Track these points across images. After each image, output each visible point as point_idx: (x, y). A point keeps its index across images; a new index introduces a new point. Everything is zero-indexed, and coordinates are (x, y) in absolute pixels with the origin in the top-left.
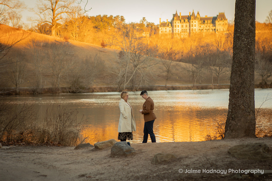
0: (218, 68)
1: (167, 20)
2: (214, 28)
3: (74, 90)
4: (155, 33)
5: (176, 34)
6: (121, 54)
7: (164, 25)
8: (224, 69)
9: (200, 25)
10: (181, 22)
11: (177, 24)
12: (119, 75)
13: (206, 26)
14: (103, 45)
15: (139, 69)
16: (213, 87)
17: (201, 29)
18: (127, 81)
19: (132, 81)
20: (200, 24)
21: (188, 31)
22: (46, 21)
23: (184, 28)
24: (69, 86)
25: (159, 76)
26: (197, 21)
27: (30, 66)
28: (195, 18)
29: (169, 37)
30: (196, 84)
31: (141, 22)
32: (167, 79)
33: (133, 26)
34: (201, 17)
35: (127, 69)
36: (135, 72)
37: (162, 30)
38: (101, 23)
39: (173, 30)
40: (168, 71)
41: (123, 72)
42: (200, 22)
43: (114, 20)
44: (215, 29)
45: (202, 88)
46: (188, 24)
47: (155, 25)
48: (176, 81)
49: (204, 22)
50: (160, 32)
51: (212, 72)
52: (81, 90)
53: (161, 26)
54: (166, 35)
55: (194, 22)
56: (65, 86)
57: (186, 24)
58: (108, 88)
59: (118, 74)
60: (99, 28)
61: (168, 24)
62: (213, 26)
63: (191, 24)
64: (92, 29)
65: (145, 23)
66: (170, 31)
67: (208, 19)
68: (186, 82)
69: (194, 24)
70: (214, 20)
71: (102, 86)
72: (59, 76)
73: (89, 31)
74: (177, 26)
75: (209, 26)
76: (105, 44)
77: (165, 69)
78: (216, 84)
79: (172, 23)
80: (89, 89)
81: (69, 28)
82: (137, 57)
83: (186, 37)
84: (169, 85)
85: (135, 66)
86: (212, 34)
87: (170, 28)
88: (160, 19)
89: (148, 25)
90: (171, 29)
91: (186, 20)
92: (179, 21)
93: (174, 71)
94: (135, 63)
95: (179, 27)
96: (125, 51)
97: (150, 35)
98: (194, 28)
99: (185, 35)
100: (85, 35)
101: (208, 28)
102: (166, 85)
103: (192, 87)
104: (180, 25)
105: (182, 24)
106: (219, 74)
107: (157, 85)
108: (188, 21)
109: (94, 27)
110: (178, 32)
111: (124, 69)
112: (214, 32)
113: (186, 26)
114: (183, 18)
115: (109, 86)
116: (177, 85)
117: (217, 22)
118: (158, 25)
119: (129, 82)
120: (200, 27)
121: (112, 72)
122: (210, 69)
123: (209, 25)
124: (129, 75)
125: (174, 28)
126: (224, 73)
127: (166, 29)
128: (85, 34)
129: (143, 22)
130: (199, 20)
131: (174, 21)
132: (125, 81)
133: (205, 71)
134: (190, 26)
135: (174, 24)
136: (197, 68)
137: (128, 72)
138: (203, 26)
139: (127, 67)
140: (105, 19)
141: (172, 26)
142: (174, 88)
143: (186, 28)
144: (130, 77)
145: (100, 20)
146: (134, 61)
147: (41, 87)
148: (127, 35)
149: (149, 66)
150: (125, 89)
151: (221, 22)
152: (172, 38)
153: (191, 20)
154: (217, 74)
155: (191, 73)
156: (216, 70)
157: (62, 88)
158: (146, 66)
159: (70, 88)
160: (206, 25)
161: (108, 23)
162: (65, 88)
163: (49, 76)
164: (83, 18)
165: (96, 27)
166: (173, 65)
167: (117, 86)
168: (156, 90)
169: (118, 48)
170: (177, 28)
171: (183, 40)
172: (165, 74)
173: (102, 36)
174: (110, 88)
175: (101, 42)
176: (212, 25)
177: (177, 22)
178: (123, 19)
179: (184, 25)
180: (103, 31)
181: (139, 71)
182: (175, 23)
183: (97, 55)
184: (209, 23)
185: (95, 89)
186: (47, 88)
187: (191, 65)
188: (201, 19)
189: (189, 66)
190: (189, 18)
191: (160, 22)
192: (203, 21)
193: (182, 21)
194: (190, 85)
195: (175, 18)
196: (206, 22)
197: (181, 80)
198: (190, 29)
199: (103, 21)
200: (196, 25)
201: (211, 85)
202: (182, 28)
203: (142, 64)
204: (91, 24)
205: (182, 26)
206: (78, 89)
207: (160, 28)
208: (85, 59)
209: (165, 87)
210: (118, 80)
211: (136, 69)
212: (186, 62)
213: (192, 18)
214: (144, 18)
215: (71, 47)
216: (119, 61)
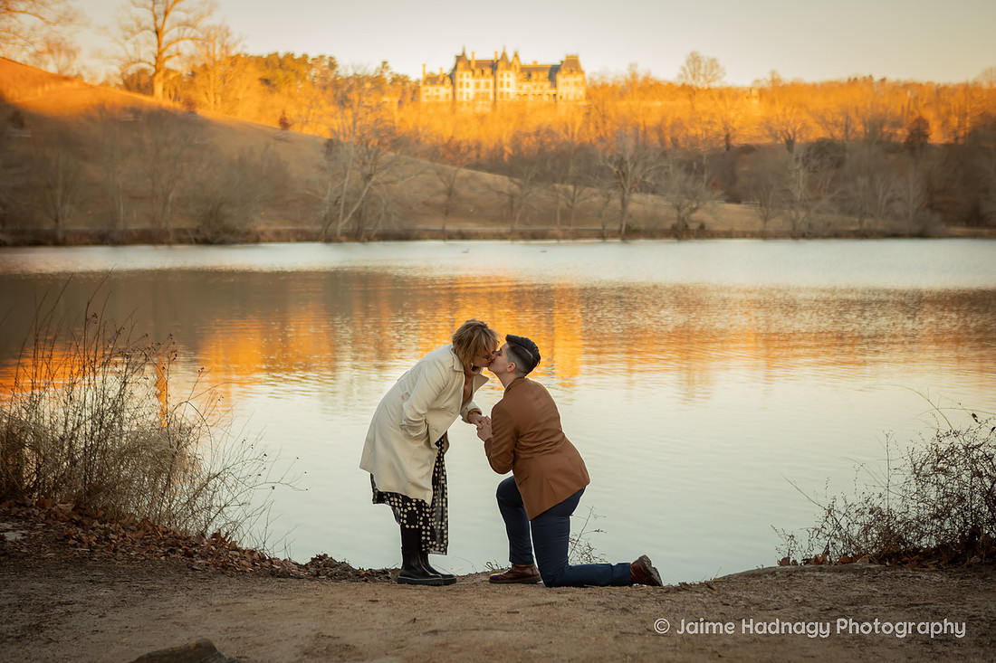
0: (571, 188)
1: (441, 69)
2: (553, 92)
3: (209, 234)
4: (412, 99)
5: (461, 104)
6: (331, 146)
7: (432, 80)
8: (586, 191)
9: (520, 84)
10: (473, 74)
11: (465, 80)
12: (326, 199)
13: (535, 87)
14: (284, 124)
15: (376, 184)
16: (561, 234)
17: (522, 92)
18: (346, 213)
19: (359, 216)
20: (521, 80)
21: (491, 97)
22: (140, 61)
23: (482, 89)
24: (196, 225)
25: (426, 204)
26: (512, 75)
27: (93, 171)
28: (509, 66)
29: (446, 109)
30: (518, 227)
31: (378, 74)
32: (448, 211)
33: (359, 80)
34: (523, 64)
35: (346, 185)
36: (365, 192)
37: (429, 93)
38: (280, 73)
39: (454, 94)
40: (450, 192)
41: (336, 192)
42: (521, 76)
43: (312, 66)
44: (555, 95)
45: (535, 236)
46: (491, 81)
47: (410, 82)
48: (469, 217)
49: (530, 75)
50: (424, 99)
51: (558, 196)
52: (226, 236)
53: (425, 83)
54: (438, 105)
55: (505, 75)
56: (185, 224)
57: (487, 80)
58: (297, 232)
59: (323, 196)
60: (274, 86)
61: (444, 80)
62: (551, 87)
63: (499, 79)
64: (257, 84)
65: (388, 77)
66: (447, 95)
67: (538, 69)
68: (494, 219)
69: (506, 79)
70: (553, 71)
71: (281, 228)
72: (170, 198)
73: (248, 88)
74: (465, 85)
75: (542, 87)
76: (289, 122)
77: (441, 186)
78: (566, 227)
79: (452, 76)
80: (248, 233)
81: (198, 81)
82: (372, 156)
83: (488, 110)
84: (451, 227)
85: (368, 177)
86: (548, 105)
87: (448, 88)
88: (424, 66)
89: (394, 80)
90: (450, 91)
91: (488, 71)
92: (470, 74)
93: (464, 191)
94: (367, 170)
95: (469, 86)
96: (342, 138)
97: (400, 102)
98: (506, 89)
99: (483, 108)
100: (238, 99)
101: (538, 91)
102: (444, 227)
103: (510, 234)
104: (472, 81)
105: (478, 80)
106: (573, 201)
107: (420, 226)
108: (492, 73)
109: (261, 79)
110: (468, 98)
111: (337, 185)
112: (552, 101)
113: (487, 85)
114: (480, 64)
115: (300, 227)
116: (471, 227)
117: (560, 78)
118: (417, 82)
119: (351, 218)
120: (521, 88)
121: (308, 192)
122: (554, 189)
123: (541, 84)
124: (351, 199)
125: (458, 90)
126: (587, 201)
127: (438, 91)
128: (240, 96)
129: (382, 72)
130: (518, 71)
131: (458, 73)
132: (341, 216)
133: (540, 195)
134: (495, 86)
135: (458, 80)
136: (521, 187)
137: (348, 193)
138: (526, 86)
139: (347, 179)
140: (288, 62)
141: (453, 83)
142: (463, 236)
143: (487, 90)
144: (353, 204)
145: (278, 64)
146: (364, 164)
147: (121, 227)
148: (343, 102)
149: (403, 178)
150: (342, 235)
151: (571, 79)
152: (454, 111)
153: (499, 72)
154: (570, 203)
155: (507, 199)
156: (566, 192)
157: (177, 231)
158: (394, 178)
159: (197, 231)
160: (534, 84)
161: (297, 74)
162: (185, 231)
163: (142, 198)
164: (234, 60)
165: (266, 81)
166: (462, 178)
167: (320, 227)
168: (418, 238)
169: (323, 132)
170: (465, 90)
171: (482, 118)
172: (441, 199)
173: (280, 103)
174: (303, 232)
175: (279, 115)
176: (547, 84)
177: (465, 75)
178: (332, 65)
179: (483, 81)
180: (285, 90)
181: (376, 190)
182: (461, 76)
183: (267, 146)
184: (543, 80)
185: (262, 233)
186: (136, 230)
187: (506, 178)
188: (523, 69)
189: (500, 180)
190: (494, 66)
191: (424, 73)
192: (528, 73)
193: (478, 72)
194: (503, 229)
195: (461, 65)
196: (534, 76)
197: (481, 214)
198: (495, 94)
199: (284, 66)
200: (510, 84)
201: (555, 229)
202: (477, 90)
203: (384, 172)
204: (254, 74)
205: (478, 85)
206: (218, 233)
207: (423, 88)
208: (236, 157)
209: (443, 231)
210: (323, 213)
211: (369, 184)
212: (490, 171)
213: (501, 65)
214: (385, 63)
215: (204, 124)
216: (325, 163)
